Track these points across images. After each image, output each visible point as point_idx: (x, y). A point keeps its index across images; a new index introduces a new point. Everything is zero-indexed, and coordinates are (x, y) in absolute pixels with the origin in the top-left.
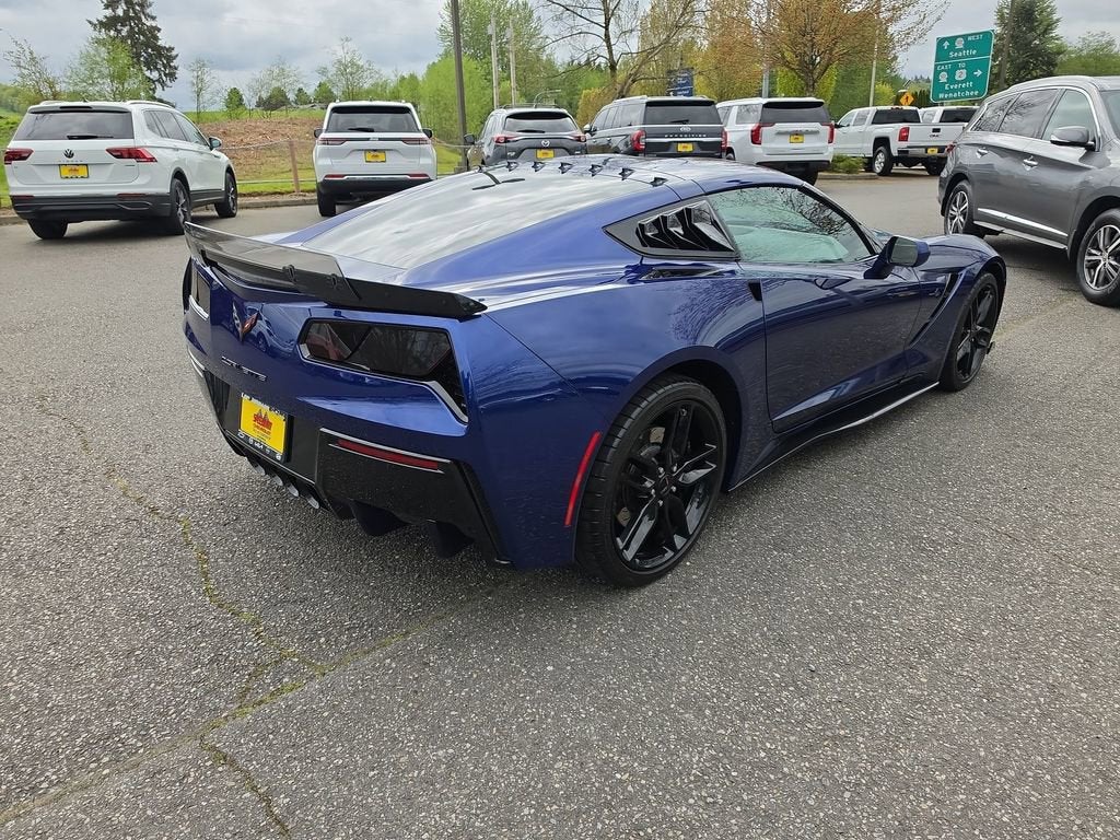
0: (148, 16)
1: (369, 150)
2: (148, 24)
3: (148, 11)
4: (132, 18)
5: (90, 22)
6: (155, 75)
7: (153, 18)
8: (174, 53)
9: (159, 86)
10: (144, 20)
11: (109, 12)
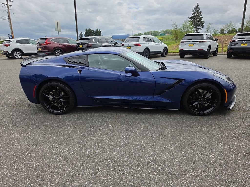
0: (201, 15)
1: (190, 44)
2: (201, 17)
3: (201, 14)
4: (197, 16)
5: (189, 18)
6: (199, 27)
7: (202, 15)
8: (204, 22)
9: (199, 29)
10: (200, 16)
11: (193, 15)
